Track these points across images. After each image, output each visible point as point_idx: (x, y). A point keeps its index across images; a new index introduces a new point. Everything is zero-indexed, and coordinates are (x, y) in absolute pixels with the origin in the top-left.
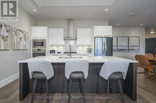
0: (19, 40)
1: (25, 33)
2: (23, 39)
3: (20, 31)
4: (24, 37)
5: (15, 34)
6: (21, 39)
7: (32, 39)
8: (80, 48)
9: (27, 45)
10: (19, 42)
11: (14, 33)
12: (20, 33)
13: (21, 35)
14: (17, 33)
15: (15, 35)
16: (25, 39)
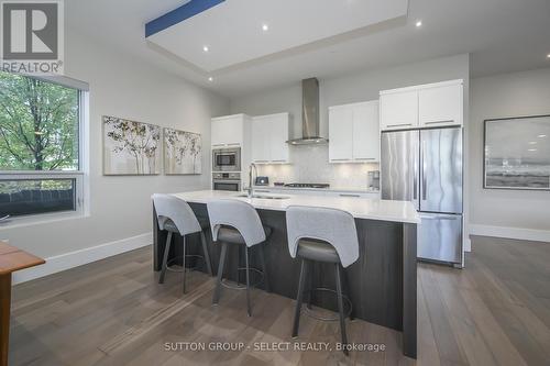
0: (178, 153)
1: (193, 136)
2: (188, 152)
3: (180, 133)
4: (191, 146)
5: (170, 140)
6: (182, 150)
7: (213, 148)
8: (345, 172)
9: (198, 162)
10: (179, 157)
11: (167, 139)
12: (181, 138)
13: (183, 141)
14: (174, 139)
15: (169, 143)
16: (193, 150)
